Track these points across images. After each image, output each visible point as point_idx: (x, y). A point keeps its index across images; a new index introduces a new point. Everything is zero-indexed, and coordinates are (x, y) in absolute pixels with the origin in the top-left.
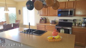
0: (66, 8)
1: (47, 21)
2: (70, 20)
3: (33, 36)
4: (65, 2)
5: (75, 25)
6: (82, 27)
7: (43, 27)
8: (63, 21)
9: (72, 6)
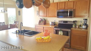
0: (66, 8)
1: (47, 22)
2: (70, 22)
3: (25, 37)
4: (65, 2)
5: (76, 27)
6: (83, 29)
7: (42, 28)
8: (62, 23)
9: (72, 7)
